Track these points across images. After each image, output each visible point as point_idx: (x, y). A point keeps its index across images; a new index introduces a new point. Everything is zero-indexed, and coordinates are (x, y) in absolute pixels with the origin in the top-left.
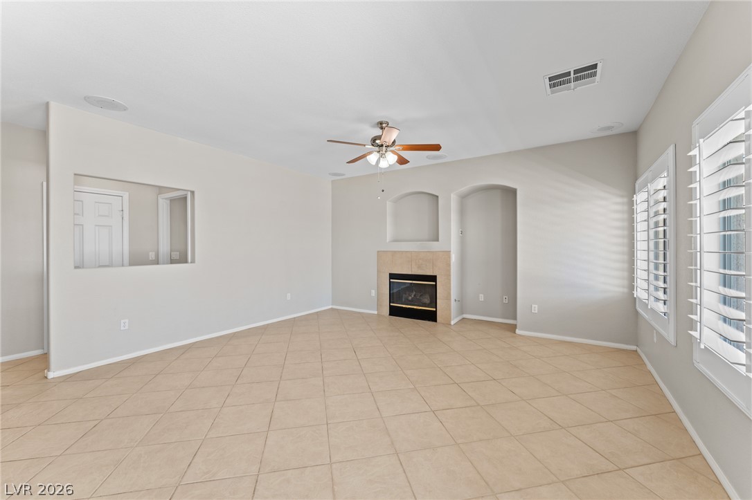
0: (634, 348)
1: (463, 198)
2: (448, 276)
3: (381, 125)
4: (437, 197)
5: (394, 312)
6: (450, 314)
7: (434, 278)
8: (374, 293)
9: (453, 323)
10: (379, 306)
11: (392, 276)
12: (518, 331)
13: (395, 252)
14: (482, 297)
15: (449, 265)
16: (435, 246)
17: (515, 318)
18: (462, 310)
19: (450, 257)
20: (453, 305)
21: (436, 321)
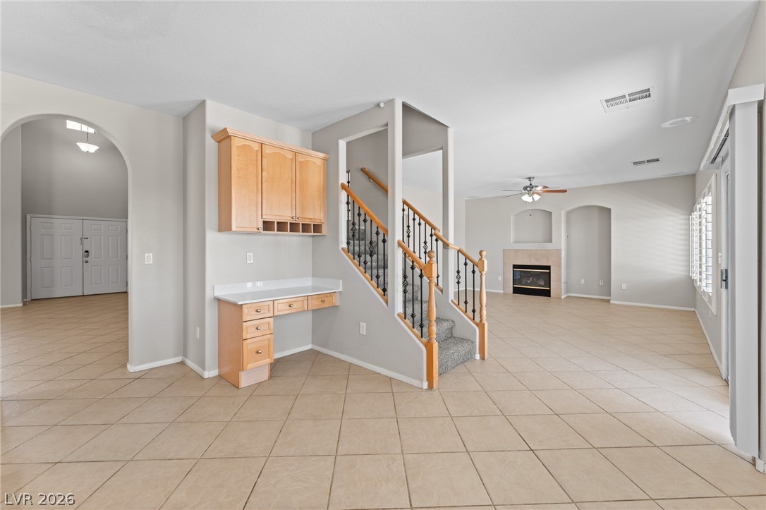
0: (693, 309)
1: (569, 213)
2: (560, 266)
3: (530, 179)
4: (551, 213)
5: (516, 291)
6: (561, 292)
7: (548, 268)
8: (500, 278)
9: (563, 297)
10: (504, 287)
11: (515, 266)
12: (611, 302)
13: (518, 250)
14: (583, 281)
15: (560, 259)
16: (549, 246)
17: (610, 296)
18: (567, 291)
19: (561, 254)
20: (563, 285)
21: (550, 296)
